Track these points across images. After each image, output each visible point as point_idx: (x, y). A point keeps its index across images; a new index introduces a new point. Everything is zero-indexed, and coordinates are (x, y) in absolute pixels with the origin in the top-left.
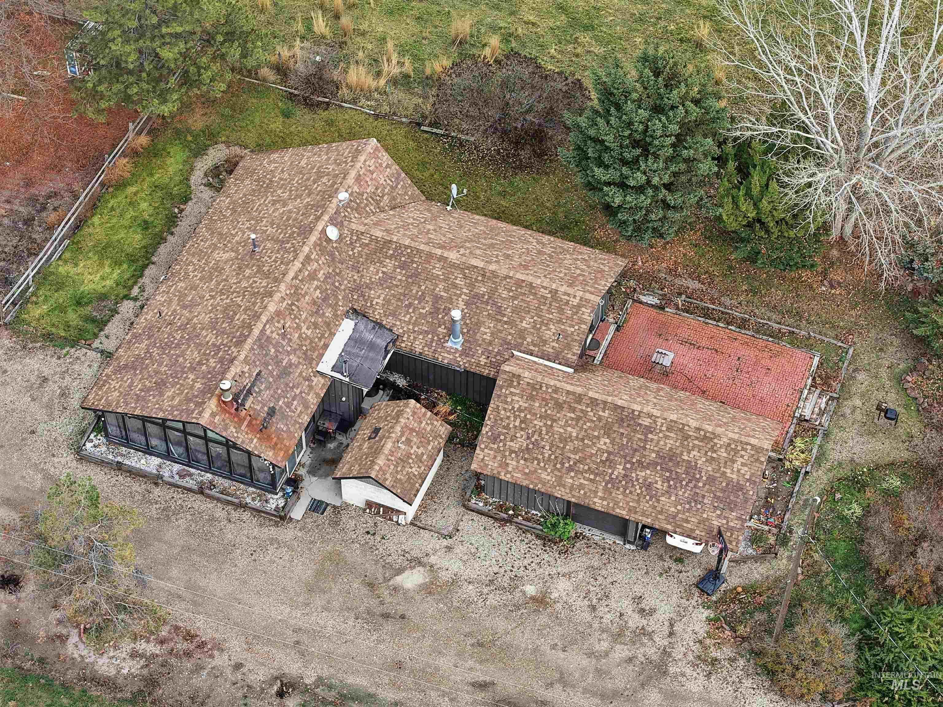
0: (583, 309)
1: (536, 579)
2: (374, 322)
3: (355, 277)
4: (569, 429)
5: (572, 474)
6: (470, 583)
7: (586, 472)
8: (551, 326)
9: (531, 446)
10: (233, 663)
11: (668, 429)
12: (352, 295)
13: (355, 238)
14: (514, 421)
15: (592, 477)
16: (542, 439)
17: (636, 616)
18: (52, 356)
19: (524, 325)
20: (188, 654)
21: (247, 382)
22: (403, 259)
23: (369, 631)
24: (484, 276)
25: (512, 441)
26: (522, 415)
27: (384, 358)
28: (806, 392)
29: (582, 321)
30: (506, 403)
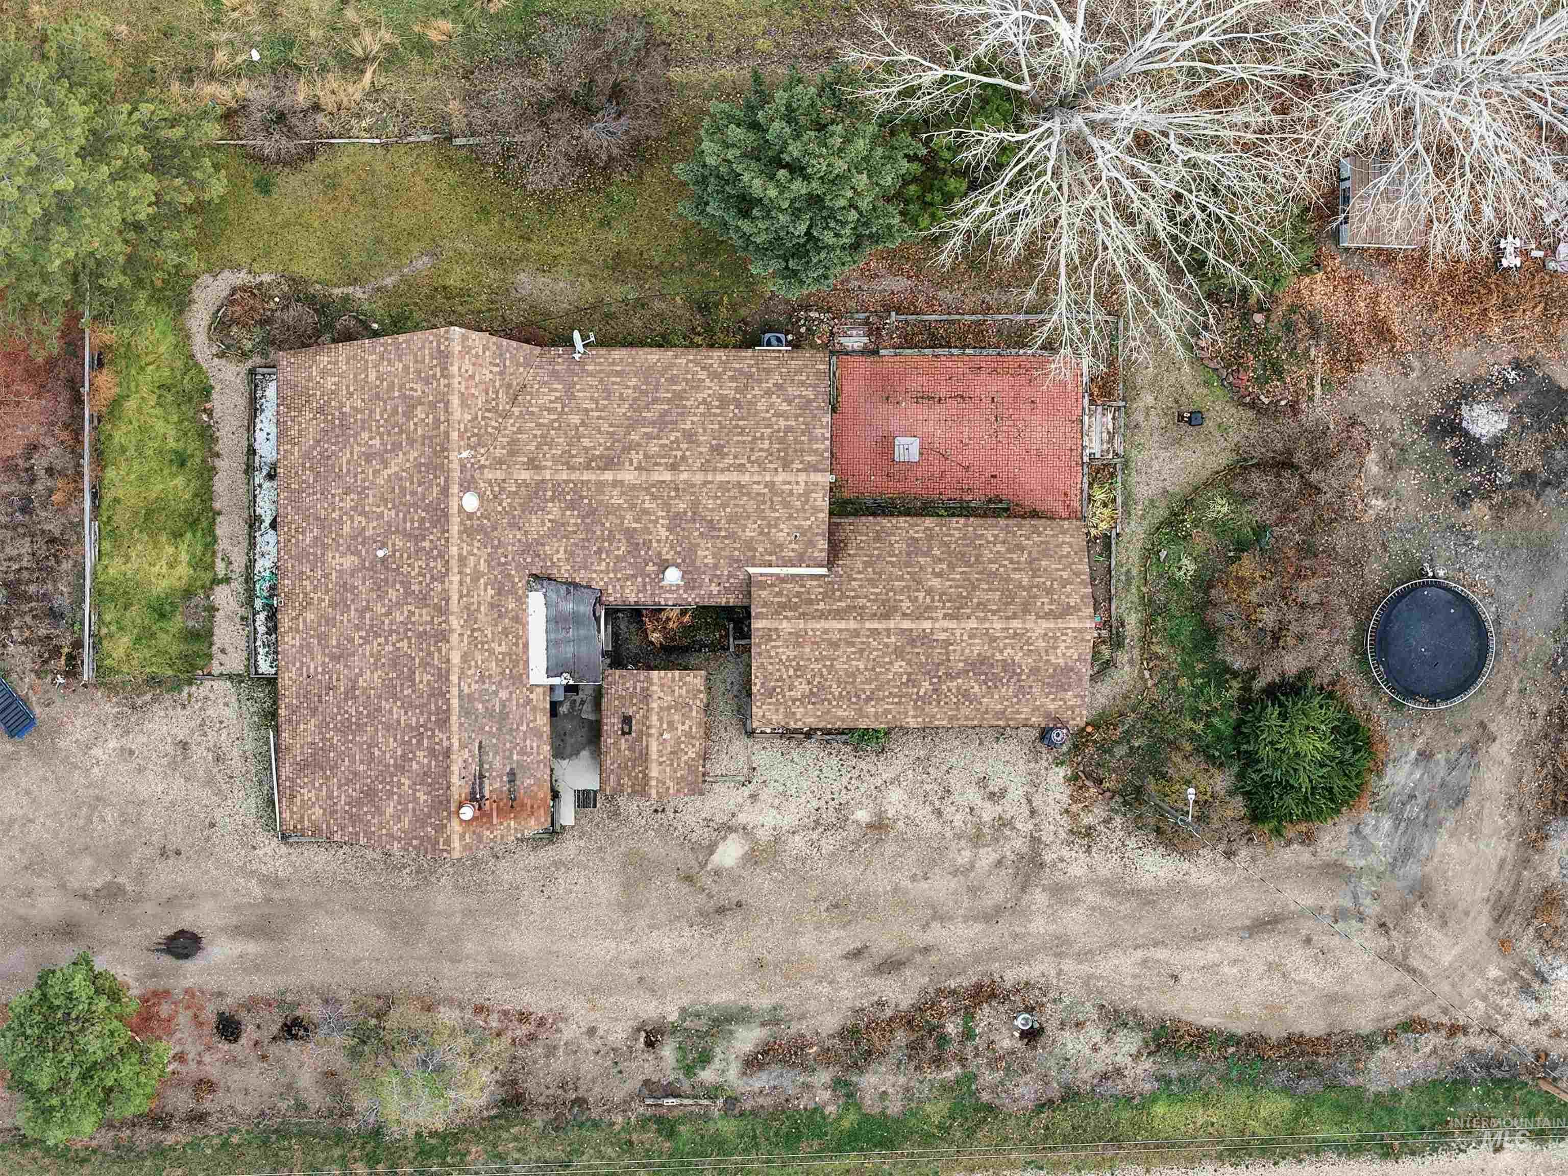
0: (813, 495)
1: (864, 799)
2: (565, 583)
3: (518, 537)
4: (854, 663)
5: (873, 703)
6: (794, 833)
7: (888, 697)
8: (782, 526)
9: (815, 690)
10: (584, 1030)
11: (970, 637)
12: (524, 560)
13: (497, 489)
14: (787, 671)
15: (896, 700)
16: (826, 680)
17: (988, 805)
18: (174, 708)
19: (748, 534)
20: (532, 1037)
21: (474, 768)
22: (568, 497)
23: (712, 936)
24: (677, 489)
25: (790, 690)
26: (794, 663)
27: (599, 632)
28: (1086, 418)
29: (816, 510)
30: (771, 657)
